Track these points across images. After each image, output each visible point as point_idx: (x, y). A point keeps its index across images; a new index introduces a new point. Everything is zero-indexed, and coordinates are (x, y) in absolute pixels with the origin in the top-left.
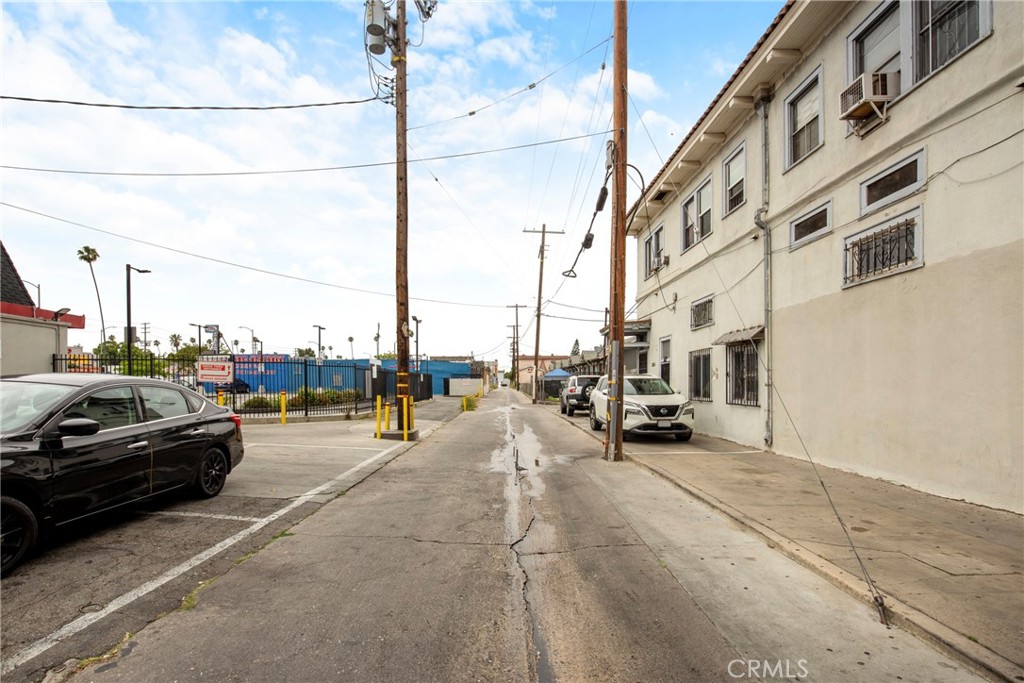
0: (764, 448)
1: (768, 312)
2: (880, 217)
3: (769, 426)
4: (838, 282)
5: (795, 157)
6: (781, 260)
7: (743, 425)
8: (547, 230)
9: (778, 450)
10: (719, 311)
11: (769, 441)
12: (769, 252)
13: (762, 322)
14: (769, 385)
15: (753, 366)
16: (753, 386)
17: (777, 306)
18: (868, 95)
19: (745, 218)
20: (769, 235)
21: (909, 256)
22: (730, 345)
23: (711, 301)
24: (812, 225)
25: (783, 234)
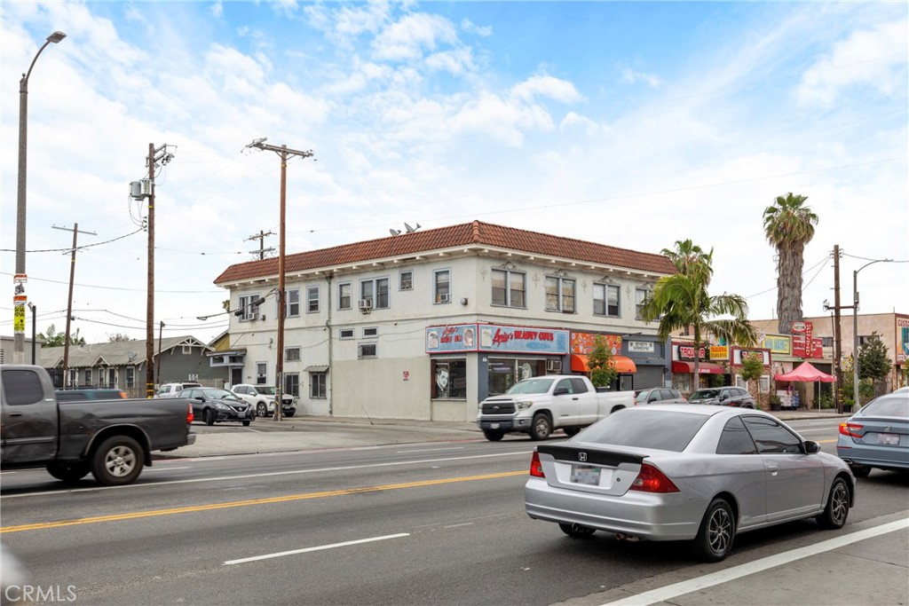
0: (329, 415)
1: (330, 361)
2: (367, 340)
3: (331, 406)
4: (356, 357)
5: (341, 307)
6: (336, 343)
7: (319, 407)
8: (78, 229)
9: (335, 415)
10: (303, 354)
11: (331, 412)
12: (331, 338)
13: (328, 364)
14: (331, 390)
15: (323, 381)
16: (323, 392)
17: (334, 359)
18: (365, 306)
19: (320, 318)
20: (331, 331)
21: (374, 354)
22: (311, 373)
23: (298, 350)
24: (348, 334)
25: (336, 333)
